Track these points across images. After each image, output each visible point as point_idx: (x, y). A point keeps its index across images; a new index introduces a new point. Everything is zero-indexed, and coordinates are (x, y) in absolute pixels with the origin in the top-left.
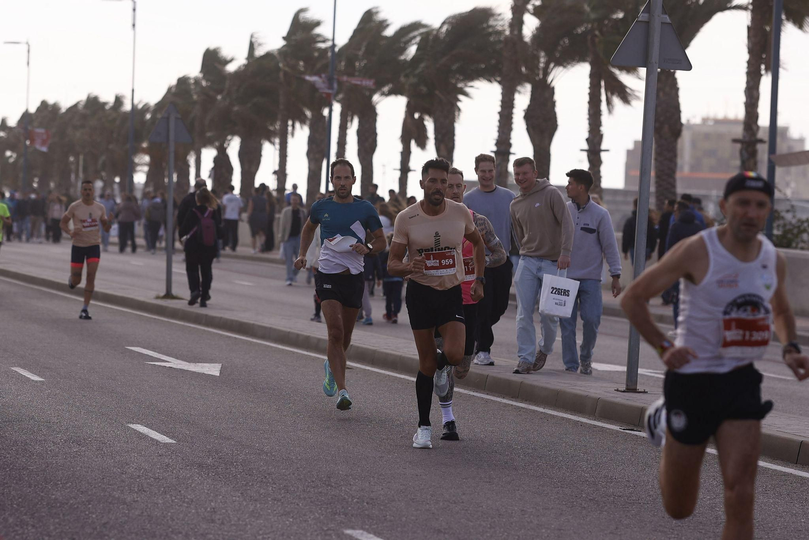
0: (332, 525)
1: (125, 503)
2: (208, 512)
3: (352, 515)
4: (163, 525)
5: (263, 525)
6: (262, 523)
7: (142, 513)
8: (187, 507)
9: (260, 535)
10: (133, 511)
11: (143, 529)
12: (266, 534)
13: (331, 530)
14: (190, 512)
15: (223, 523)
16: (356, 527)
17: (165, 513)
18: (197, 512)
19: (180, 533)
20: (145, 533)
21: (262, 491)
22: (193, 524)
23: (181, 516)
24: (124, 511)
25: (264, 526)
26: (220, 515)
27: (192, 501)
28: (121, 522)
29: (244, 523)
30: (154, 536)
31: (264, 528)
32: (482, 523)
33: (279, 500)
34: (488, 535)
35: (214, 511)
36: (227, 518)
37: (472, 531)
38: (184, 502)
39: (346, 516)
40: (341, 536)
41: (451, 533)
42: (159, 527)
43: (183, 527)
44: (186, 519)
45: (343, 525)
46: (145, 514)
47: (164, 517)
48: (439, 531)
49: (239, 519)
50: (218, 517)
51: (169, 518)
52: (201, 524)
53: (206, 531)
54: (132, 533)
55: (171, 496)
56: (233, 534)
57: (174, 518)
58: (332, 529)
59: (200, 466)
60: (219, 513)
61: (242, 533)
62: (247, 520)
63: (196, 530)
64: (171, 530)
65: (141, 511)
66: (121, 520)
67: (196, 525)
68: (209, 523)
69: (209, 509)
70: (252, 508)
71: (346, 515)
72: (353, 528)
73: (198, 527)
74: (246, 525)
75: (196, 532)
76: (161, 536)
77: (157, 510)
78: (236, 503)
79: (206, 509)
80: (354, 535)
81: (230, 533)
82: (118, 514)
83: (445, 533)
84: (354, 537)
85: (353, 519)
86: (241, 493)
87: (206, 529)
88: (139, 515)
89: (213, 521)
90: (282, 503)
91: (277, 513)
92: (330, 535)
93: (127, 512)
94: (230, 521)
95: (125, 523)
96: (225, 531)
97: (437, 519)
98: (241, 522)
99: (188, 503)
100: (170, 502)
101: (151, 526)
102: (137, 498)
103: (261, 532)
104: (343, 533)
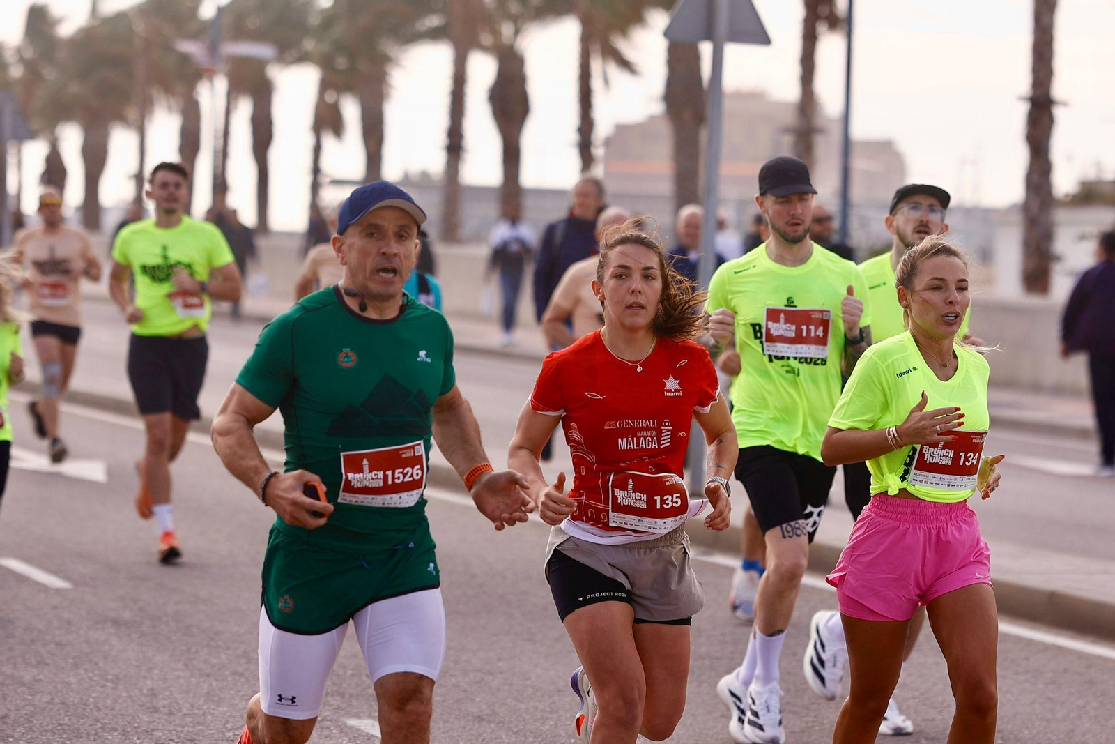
0: (327, 713)
1: (23, 684)
2: (146, 696)
3: (351, 696)
4: (88, 717)
5: (228, 714)
6: (226, 711)
7: (52, 699)
8: (113, 688)
9: (230, 730)
10: (38, 697)
11: (60, 725)
12: (237, 729)
13: (327, 720)
14: (120, 696)
15: (171, 713)
16: (361, 715)
17: (85, 698)
18: (130, 697)
19: (115, 730)
20: (65, 731)
21: (214, 661)
22: (128, 715)
23: (109, 702)
24: (25, 696)
25: (231, 716)
26: (164, 699)
27: (118, 679)
28: (26, 714)
29: (201, 712)
30: (78, 736)
31: (232, 720)
32: (538, 704)
33: (241, 675)
34: (551, 723)
35: (153, 694)
36: (174, 704)
37: (527, 717)
38: (107, 680)
39: (342, 697)
40: (344, 729)
41: (497, 721)
42: (82, 721)
43: (116, 720)
44: (118, 708)
45: (342, 712)
46: (57, 700)
47: (85, 704)
48: (480, 719)
49: (192, 706)
50: (161, 703)
51: (92, 707)
52: (140, 716)
53: (151, 726)
54: (47, 731)
55: (86, 670)
56: (191, 729)
57: (100, 705)
58: (328, 718)
59: (116, 623)
60: (161, 696)
61: (201, 727)
62: (205, 707)
63: (136, 725)
64: (99, 725)
65: (49, 697)
66: (25, 712)
67: (133, 717)
68: (151, 712)
69: (145, 691)
70: (205, 687)
71: (342, 695)
72: (358, 716)
73: (138, 720)
74: (204, 714)
75: (136, 728)
76: (88, 735)
77: (72, 694)
78: (182, 681)
79: (141, 690)
80: (362, 728)
81: (186, 728)
82: (18, 702)
83: (489, 722)
84: (362, 731)
85: (354, 703)
86: (186, 665)
87: (150, 722)
88: (49, 703)
89: (156, 710)
90: (247, 679)
91: (243, 695)
92: (328, 728)
93: (30, 698)
94: (180, 710)
95: (32, 716)
96: (178, 725)
97: (473, 700)
98: (196, 711)
99: (112, 681)
100: (87, 680)
101: (69, 719)
102: (39, 675)
103: (229, 726)
104: (346, 724)
